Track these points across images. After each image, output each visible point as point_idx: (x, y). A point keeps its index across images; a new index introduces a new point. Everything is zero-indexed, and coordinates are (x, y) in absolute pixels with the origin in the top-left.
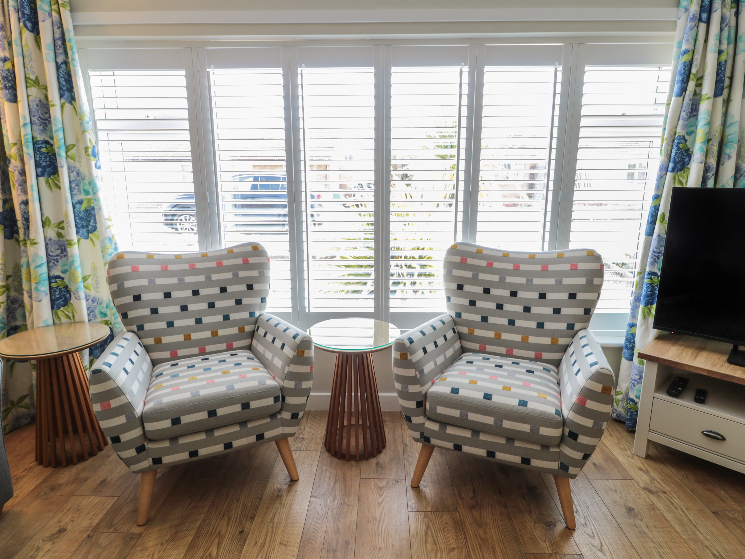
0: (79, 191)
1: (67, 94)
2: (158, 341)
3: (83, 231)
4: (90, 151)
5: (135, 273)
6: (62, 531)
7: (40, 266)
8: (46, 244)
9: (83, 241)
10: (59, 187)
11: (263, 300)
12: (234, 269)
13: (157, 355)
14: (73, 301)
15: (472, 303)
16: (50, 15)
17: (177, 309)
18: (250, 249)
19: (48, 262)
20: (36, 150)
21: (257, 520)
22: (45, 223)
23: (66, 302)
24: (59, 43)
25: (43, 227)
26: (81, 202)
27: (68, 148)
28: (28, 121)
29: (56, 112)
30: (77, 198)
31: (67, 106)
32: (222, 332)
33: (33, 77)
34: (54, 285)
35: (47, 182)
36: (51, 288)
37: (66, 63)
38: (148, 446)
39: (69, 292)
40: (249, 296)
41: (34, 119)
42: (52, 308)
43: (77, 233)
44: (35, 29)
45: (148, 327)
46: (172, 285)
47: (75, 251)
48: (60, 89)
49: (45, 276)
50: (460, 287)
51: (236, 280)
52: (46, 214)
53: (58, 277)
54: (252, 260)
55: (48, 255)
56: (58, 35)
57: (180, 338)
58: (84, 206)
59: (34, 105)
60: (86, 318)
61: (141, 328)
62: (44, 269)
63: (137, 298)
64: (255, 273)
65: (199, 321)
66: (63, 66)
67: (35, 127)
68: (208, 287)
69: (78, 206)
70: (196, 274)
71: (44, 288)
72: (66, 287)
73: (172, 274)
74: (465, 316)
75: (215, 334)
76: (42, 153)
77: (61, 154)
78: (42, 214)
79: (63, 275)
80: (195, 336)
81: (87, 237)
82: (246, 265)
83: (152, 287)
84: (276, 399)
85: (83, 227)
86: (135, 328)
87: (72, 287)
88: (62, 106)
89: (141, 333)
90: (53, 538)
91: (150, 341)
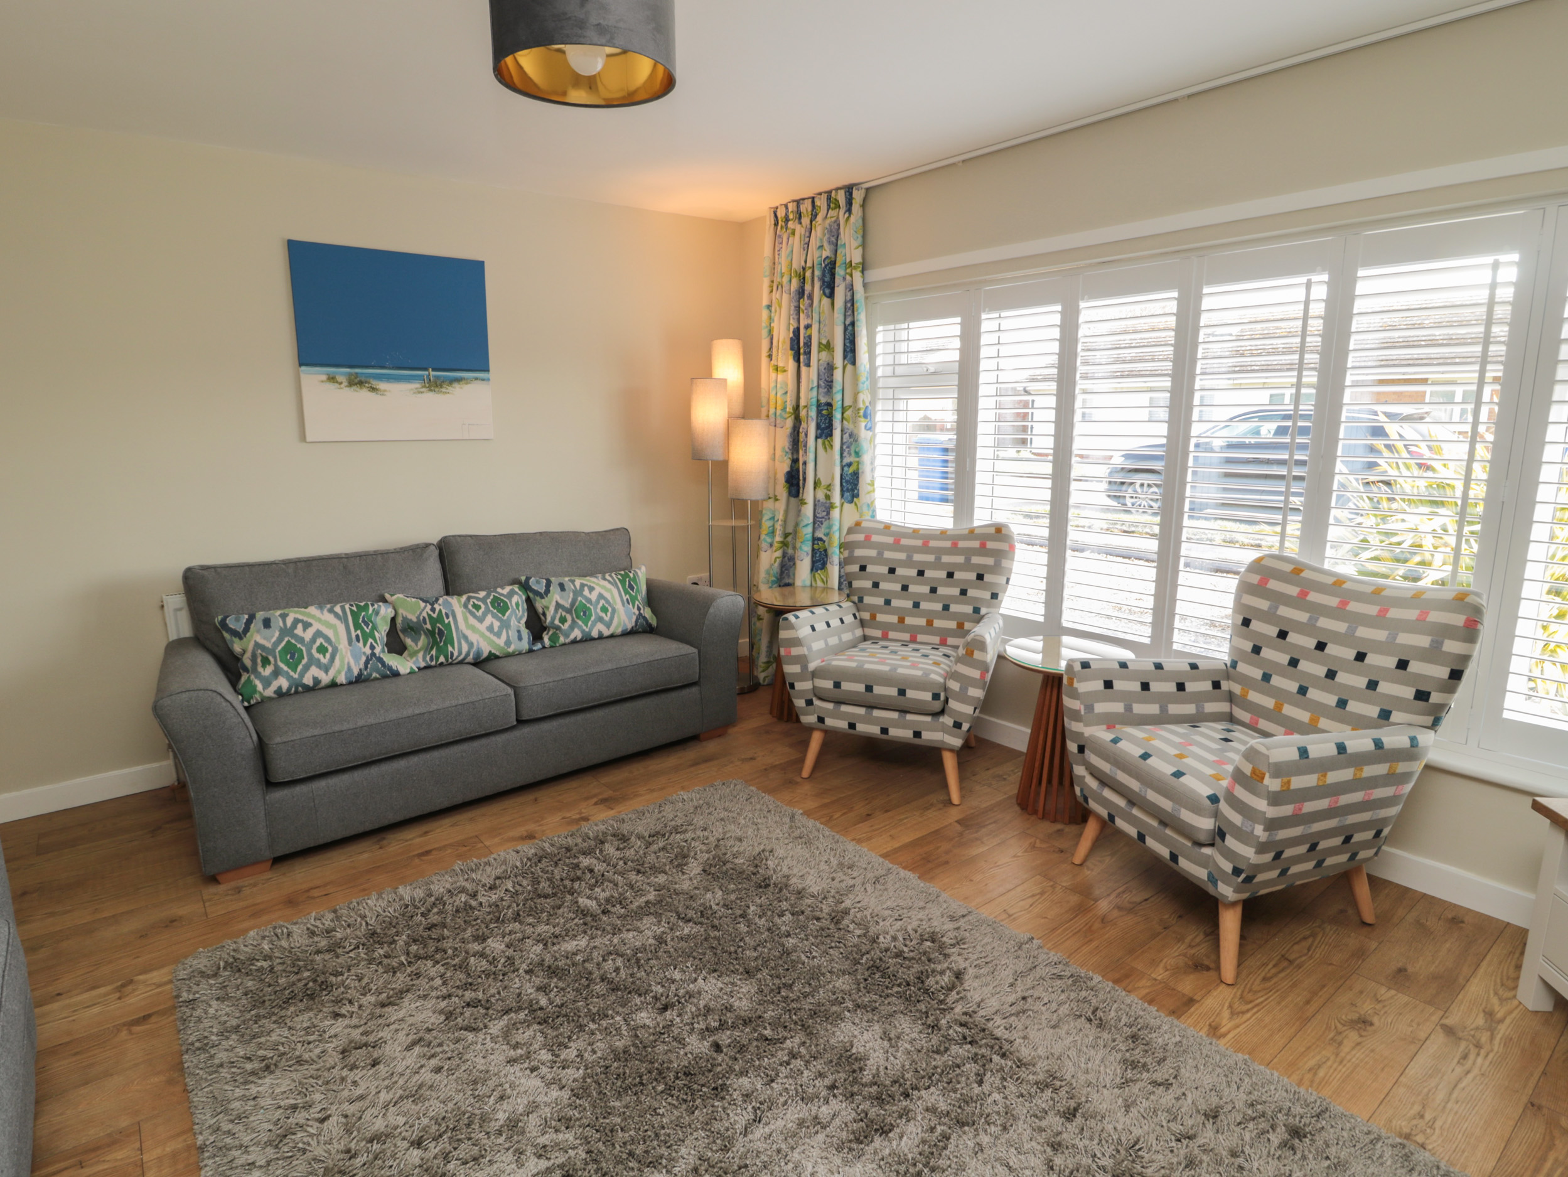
0: (850, 454)
1: (850, 355)
2: (873, 617)
3: (847, 494)
4: (862, 412)
5: (867, 543)
6: (752, 759)
7: (807, 525)
8: (815, 505)
9: (846, 505)
10: (831, 446)
11: (994, 596)
12: (969, 553)
13: (870, 632)
14: (828, 566)
15: (1257, 650)
16: (844, 279)
17: (898, 587)
18: (992, 530)
19: (814, 523)
20: (819, 412)
21: (890, 814)
22: (816, 484)
23: (824, 566)
24: (849, 305)
25: (815, 488)
26: (849, 465)
27: (844, 410)
28: (815, 384)
29: (838, 375)
30: (846, 460)
31: (849, 367)
32: (937, 623)
33: (824, 342)
34: (816, 547)
35: (824, 444)
36: (813, 549)
37: (853, 324)
38: (816, 702)
39: (826, 555)
40: (977, 588)
41: (821, 383)
42: (812, 570)
43: (842, 496)
44: (831, 296)
45: (868, 600)
46: (900, 561)
47: (835, 513)
48: (845, 351)
49: (809, 536)
50: (1246, 622)
51: (967, 566)
52: (820, 475)
53: (820, 539)
54: (990, 545)
55: (815, 516)
56: (849, 298)
57: (894, 619)
58: (851, 470)
59: (822, 368)
60: (836, 585)
61: (861, 600)
62: (809, 529)
63: (863, 568)
64: (990, 561)
65: (916, 605)
66: (850, 328)
67: (821, 390)
68: (935, 569)
69: (846, 469)
70: (927, 553)
71: (807, 548)
72: (826, 550)
73: (902, 549)
74: (1242, 668)
75: (930, 623)
76: (823, 415)
77: (837, 415)
78: (816, 475)
79: (824, 538)
80: (909, 621)
81: (851, 502)
82: (983, 550)
83: (879, 560)
84: (936, 696)
85: (848, 490)
86: (856, 599)
87: (829, 552)
88: (844, 367)
89: (860, 605)
90: (744, 760)
91: (866, 616)
